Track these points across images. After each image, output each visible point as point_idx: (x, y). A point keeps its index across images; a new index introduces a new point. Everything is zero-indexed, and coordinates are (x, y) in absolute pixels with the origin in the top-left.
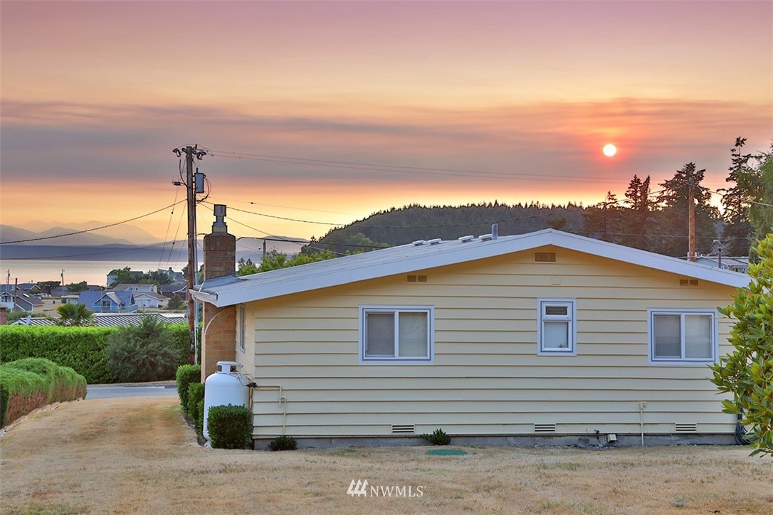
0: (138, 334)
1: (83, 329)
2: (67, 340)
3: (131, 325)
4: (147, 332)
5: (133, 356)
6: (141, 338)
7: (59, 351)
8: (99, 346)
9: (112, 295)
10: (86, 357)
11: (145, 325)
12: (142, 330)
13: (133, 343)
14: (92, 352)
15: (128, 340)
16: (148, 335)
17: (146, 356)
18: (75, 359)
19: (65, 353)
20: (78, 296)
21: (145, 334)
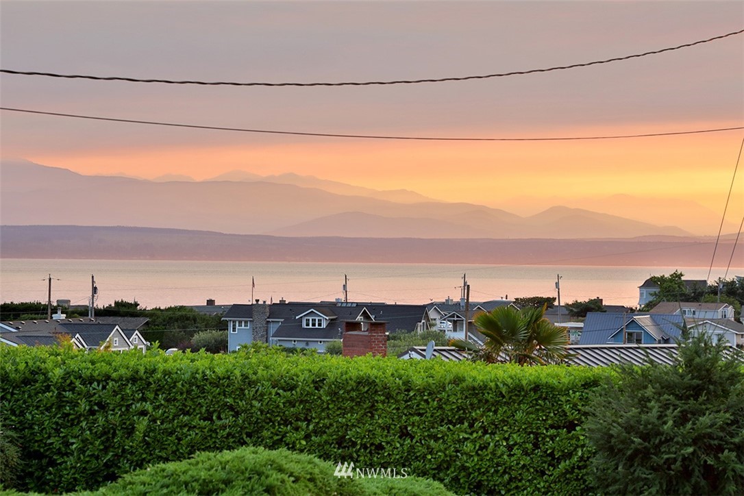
0: (668, 387)
1: (531, 372)
2: (489, 397)
3: (652, 362)
4: (696, 382)
5: (657, 447)
6: (679, 398)
7: (471, 426)
8: (571, 418)
9: (644, 320)
10: (536, 446)
11: (689, 363)
12: (682, 376)
13: (655, 413)
14: (552, 432)
15: (643, 403)
16: (697, 391)
17: (690, 450)
18: (510, 448)
19: (485, 432)
20: (581, 325)
21: (689, 387)
